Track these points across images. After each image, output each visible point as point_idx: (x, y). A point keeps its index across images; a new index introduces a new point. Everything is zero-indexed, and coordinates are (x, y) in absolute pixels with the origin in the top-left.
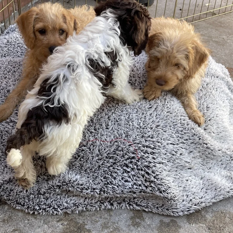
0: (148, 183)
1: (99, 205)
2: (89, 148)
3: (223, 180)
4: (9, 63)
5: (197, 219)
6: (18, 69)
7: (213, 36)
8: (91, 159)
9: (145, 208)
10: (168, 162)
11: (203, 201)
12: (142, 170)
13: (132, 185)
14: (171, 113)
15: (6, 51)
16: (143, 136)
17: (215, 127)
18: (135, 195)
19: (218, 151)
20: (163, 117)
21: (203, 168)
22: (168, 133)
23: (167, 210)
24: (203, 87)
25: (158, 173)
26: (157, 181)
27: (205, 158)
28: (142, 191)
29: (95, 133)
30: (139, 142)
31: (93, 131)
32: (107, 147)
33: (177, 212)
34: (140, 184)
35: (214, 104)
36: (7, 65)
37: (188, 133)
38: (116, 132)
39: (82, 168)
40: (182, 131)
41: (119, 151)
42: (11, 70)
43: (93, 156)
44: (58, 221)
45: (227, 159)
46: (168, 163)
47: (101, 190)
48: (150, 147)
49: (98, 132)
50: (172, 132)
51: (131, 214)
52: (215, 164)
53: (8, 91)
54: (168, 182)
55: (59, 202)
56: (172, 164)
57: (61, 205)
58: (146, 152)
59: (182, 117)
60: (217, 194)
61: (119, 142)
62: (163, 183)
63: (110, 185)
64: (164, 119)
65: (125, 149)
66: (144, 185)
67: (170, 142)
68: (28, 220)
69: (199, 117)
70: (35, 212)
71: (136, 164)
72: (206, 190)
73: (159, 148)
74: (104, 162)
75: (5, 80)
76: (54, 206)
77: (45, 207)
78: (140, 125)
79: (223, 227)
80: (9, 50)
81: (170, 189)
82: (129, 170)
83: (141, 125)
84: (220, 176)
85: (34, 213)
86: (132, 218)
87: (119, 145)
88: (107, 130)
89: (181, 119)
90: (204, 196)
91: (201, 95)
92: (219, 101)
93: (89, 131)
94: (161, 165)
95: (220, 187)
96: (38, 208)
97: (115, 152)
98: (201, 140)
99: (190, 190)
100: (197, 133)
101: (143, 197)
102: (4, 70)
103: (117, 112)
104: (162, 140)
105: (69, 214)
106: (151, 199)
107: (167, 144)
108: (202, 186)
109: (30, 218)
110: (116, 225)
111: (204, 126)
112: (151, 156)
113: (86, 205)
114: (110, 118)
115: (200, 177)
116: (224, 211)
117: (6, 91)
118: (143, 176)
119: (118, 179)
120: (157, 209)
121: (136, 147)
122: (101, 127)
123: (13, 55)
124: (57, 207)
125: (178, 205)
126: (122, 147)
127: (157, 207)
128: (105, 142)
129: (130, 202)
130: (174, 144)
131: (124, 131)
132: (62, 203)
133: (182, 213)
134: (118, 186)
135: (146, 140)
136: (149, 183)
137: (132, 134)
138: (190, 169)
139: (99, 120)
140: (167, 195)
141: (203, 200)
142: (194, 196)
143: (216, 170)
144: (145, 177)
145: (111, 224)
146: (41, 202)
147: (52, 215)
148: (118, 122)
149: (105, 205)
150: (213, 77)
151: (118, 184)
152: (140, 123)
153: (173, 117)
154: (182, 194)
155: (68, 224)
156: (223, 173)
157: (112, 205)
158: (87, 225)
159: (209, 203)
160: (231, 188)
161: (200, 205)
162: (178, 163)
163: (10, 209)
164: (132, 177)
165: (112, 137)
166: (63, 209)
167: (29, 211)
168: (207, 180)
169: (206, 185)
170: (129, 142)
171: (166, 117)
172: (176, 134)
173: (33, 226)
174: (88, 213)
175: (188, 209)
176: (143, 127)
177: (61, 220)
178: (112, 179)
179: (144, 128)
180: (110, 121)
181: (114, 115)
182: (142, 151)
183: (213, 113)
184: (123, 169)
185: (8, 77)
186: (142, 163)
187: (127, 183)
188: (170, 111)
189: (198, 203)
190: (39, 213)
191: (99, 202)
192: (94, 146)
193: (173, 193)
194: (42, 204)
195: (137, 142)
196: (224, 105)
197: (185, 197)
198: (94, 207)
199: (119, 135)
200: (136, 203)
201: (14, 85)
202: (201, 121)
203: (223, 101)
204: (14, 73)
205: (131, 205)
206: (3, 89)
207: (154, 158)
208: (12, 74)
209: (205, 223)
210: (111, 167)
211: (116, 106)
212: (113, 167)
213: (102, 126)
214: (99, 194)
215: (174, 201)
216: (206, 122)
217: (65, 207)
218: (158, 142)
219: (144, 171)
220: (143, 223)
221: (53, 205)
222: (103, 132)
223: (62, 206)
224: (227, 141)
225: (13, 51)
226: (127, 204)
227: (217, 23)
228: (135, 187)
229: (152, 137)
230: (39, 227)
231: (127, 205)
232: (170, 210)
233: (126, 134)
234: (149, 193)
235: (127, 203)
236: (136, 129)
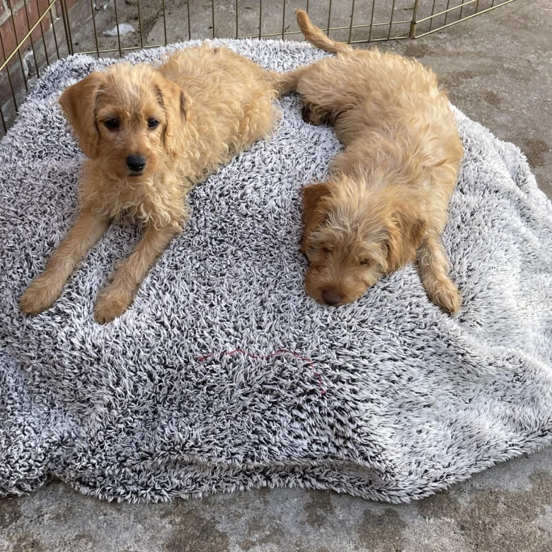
0: (341, 441)
1: (241, 478)
2: (225, 366)
3: (497, 425)
4: (49, 177)
5: (439, 508)
6: (69, 190)
7: (504, 55)
8: (229, 393)
9: (336, 486)
10: (382, 396)
11: (452, 473)
12: (329, 415)
13: (308, 443)
14: (390, 292)
15: (42, 143)
16: (332, 345)
17: (483, 312)
18: (315, 463)
19: (488, 367)
20: (374, 301)
21: (454, 402)
22: (384, 337)
23: (379, 491)
24: (464, 220)
25: (360, 423)
26: (358, 439)
27: (460, 380)
28: (330, 455)
29: (236, 337)
30: (324, 359)
31: (232, 331)
32: (261, 369)
33: (399, 497)
34: (324, 441)
35: (484, 261)
36: (45, 180)
37: (424, 334)
38: (277, 338)
39: (210, 408)
40: (412, 330)
41: (284, 378)
42: (56, 193)
43: (232, 386)
44: (163, 517)
45: (508, 379)
46: (383, 398)
47: (246, 456)
48: (346, 369)
49: (241, 334)
50: (392, 334)
51: (308, 498)
52: (481, 391)
53: (51, 244)
54: (380, 439)
55: (164, 477)
56: (390, 400)
57: (167, 483)
58: (339, 380)
59: (415, 300)
60: (481, 456)
61: (285, 360)
62: (370, 441)
63: (264, 444)
64: (375, 306)
65: (297, 374)
66: (332, 442)
67: (387, 356)
68: (105, 515)
69: (450, 297)
70: (117, 499)
71: (318, 405)
72: (458, 448)
73: (364, 370)
74: (254, 401)
75: (44, 219)
76: (154, 486)
77: (135, 489)
78: (326, 321)
79: (491, 524)
80: (48, 141)
81: (384, 452)
82: (303, 416)
83: (329, 322)
84: (490, 417)
85: (115, 500)
86: (308, 507)
87: (285, 365)
88: (260, 330)
89: (410, 304)
90: (453, 462)
91: (458, 242)
92: (496, 252)
93: (224, 331)
94: (370, 404)
95: (488, 442)
96: (123, 491)
97: (277, 380)
98: (451, 347)
99: (424, 451)
100: (444, 334)
101: (331, 465)
102: (40, 193)
103: (280, 291)
104: (371, 351)
105: (184, 500)
106: (347, 468)
107: (382, 361)
108: (449, 441)
109: (109, 510)
110: (276, 524)
111: (459, 313)
112: (347, 387)
113: (216, 480)
114: (265, 304)
115: (448, 421)
116: (496, 490)
117: (46, 245)
118: (332, 427)
119: (281, 435)
120: (359, 489)
121: (319, 370)
122: (248, 324)
123: (57, 153)
124: (160, 488)
125: (401, 483)
126: (290, 369)
127: (359, 486)
128: (256, 358)
129: (304, 474)
130: (395, 360)
131: (295, 336)
132: (170, 478)
133: (408, 498)
134: (279, 448)
135: (338, 354)
136: (343, 441)
137: (310, 341)
138: (429, 406)
139: (242, 308)
140: (378, 464)
141: (451, 470)
142: (432, 463)
143: (482, 404)
144: (335, 429)
145: (268, 519)
146: (129, 479)
147: (151, 502)
148: (281, 312)
149: (255, 479)
150: (487, 192)
151: (281, 443)
152: (326, 316)
153: (396, 300)
154: (407, 461)
155: (182, 522)
156: (497, 410)
157: (268, 479)
158: (219, 523)
159: (463, 475)
160: (511, 443)
161: (446, 480)
162: (403, 397)
163: (69, 493)
164: (309, 429)
165: (271, 348)
166: (172, 489)
167: (106, 497)
168: (462, 428)
169: (459, 438)
170: (303, 360)
171: (380, 301)
172: (400, 338)
173: (115, 527)
174: (221, 497)
175: (421, 489)
176: (333, 325)
177: (168, 514)
178: (270, 434)
179: (334, 328)
180: (266, 312)
181: (273, 297)
182: (329, 377)
183: (482, 283)
184: (292, 415)
185: (48, 209)
186: (329, 403)
187: (299, 440)
188: (388, 287)
189: (442, 477)
190: (126, 501)
191: (242, 475)
192: (234, 366)
193: (391, 461)
194: (130, 482)
195: (320, 358)
196: (508, 257)
197: (414, 467)
198: (232, 483)
199: (284, 344)
200: (318, 476)
201: (61, 228)
202: (455, 304)
203: (505, 248)
204: (62, 201)
205: (306, 479)
206: (40, 240)
207: (354, 392)
208: (58, 203)
209: (455, 515)
210: (267, 412)
211: (277, 274)
212: (271, 411)
213: (249, 321)
214: (244, 462)
215: (393, 476)
216: (464, 303)
217: (175, 486)
218: (364, 357)
219: (335, 417)
220: (330, 518)
221: (152, 484)
222: (252, 337)
223: (169, 485)
224: (511, 337)
225: (57, 143)
226: (300, 478)
227: (517, 17)
228: (315, 447)
229: (351, 347)
230: (127, 529)
231: (300, 481)
232: (383, 493)
233: (298, 340)
234: (342, 459)
235: (298, 476)
236: (319, 330)
